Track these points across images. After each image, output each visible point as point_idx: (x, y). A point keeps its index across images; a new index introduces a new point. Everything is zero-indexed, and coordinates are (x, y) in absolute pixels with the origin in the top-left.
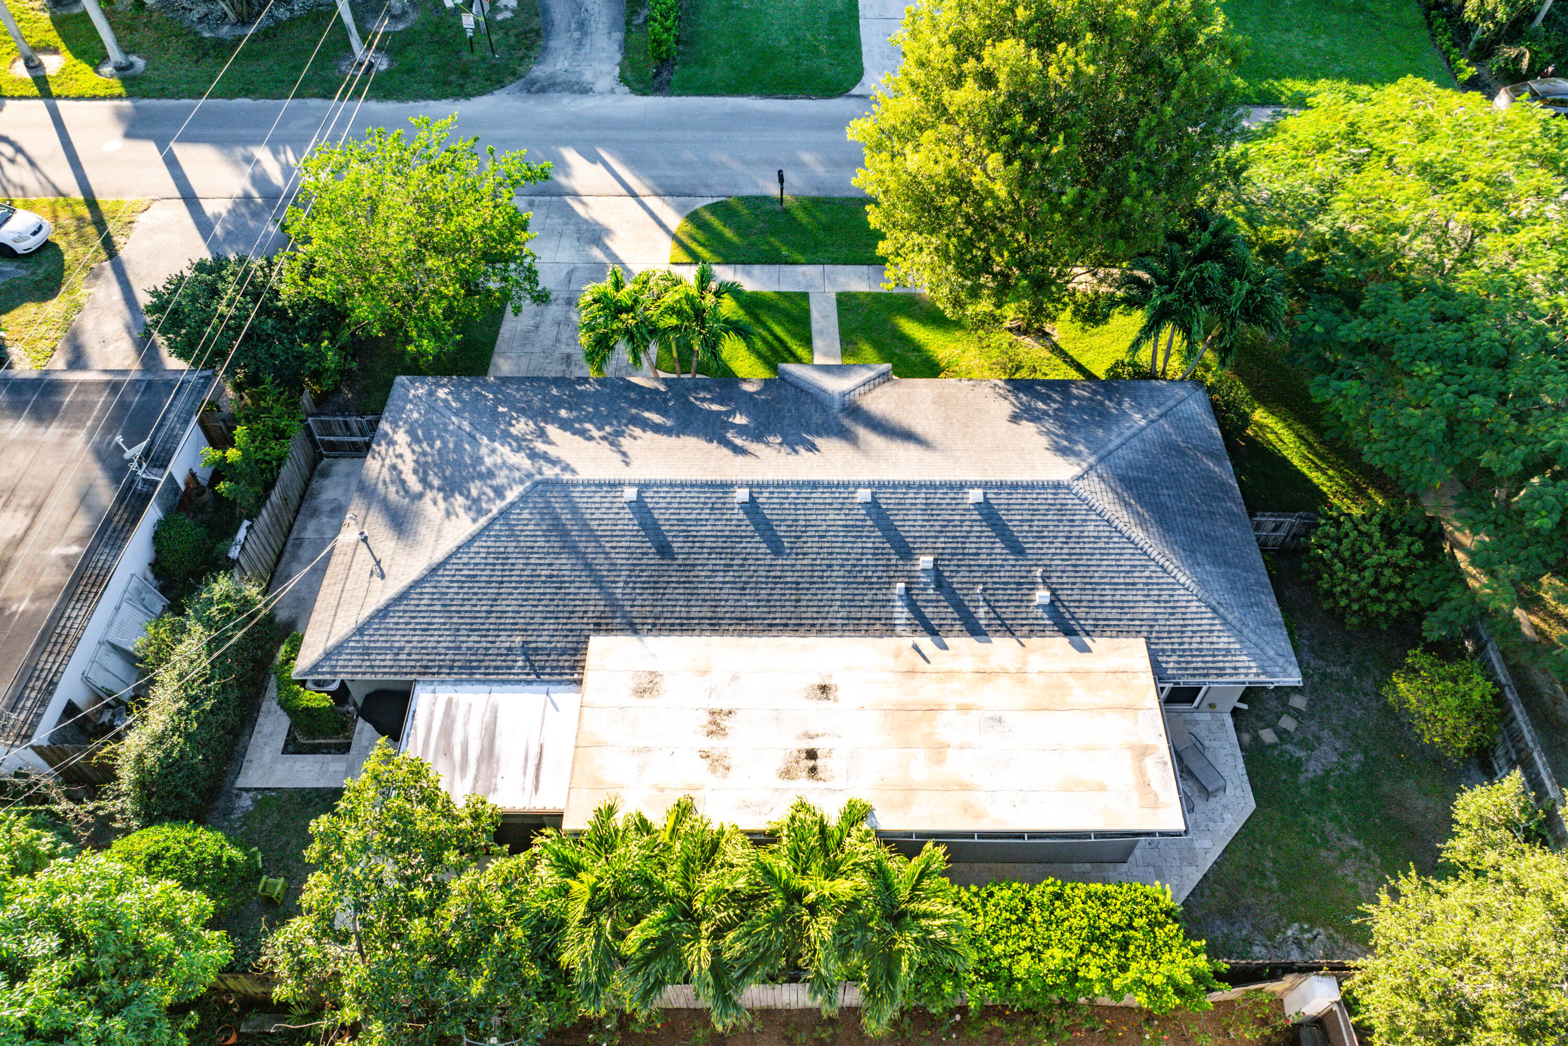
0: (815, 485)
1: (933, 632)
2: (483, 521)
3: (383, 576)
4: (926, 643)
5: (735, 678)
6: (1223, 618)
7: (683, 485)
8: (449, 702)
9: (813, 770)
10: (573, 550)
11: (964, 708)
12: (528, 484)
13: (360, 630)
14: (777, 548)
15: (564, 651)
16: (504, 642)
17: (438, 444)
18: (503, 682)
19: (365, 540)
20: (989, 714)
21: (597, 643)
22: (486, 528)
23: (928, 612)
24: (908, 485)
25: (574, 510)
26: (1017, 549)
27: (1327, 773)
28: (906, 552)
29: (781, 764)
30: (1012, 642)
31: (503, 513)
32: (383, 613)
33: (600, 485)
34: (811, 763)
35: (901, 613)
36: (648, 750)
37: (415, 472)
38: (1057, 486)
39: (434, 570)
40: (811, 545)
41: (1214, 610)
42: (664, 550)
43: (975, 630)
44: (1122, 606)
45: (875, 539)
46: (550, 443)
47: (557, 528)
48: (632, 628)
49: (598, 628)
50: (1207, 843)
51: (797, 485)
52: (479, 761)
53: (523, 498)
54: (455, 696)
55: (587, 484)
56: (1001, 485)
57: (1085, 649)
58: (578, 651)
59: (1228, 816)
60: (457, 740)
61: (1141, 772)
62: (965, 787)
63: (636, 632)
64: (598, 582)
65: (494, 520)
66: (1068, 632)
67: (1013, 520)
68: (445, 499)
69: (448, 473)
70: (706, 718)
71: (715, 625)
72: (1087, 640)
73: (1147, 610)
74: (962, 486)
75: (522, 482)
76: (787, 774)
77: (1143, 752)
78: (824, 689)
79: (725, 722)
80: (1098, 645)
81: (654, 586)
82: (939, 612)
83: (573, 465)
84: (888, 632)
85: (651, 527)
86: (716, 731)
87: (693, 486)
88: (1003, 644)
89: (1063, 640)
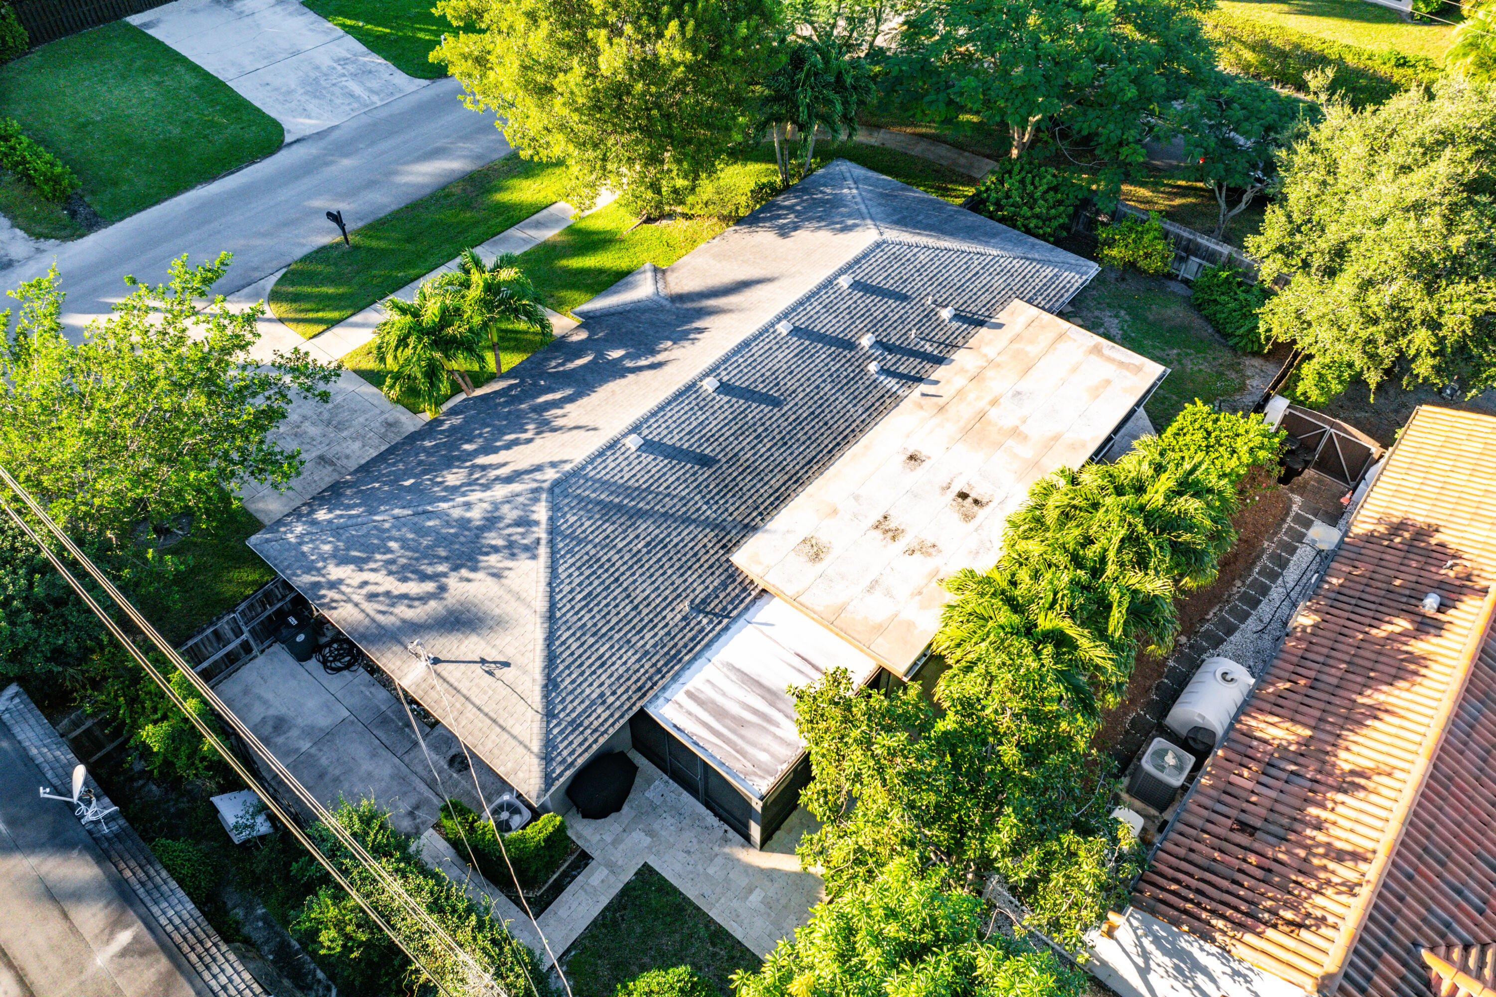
0: (746, 344)
1: (920, 380)
2: (543, 551)
3: (507, 664)
4: (923, 388)
5: (857, 498)
7: (661, 408)
8: (689, 694)
9: (976, 502)
10: (641, 514)
11: (994, 402)
12: (544, 496)
13: (549, 714)
14: (773, 402)
15: (724, 585)
16: (673, 617)
17: (393, 545)
18: (708, 645)
19: (436, 661)
20: (1010, 394)
21: (740, 558)
22: (553, 552)
23: (903, 371)
24: (801, 303)
25: (605, 484)
26: (902, 297)
28: (850, 345)
29: (957, 516)
30: (963, 351)
31: (553, 531)
32: (551, 685)
33: (601, 454)
34: (970, 500)
35: (891, 383)
36: (875, 583)
37: (404, 580)
38: (877, 245)
39: (551, 617)
40: (791, 383)
41: (1026, 258)
42: (705, 461)
43: (939, 361)
44: (987, 290)
45: (823, 353)
46: (504, 465)
47: (608, 510)
48: (749, 529)
49: (727, 549)
51: (737, 351)
52: (772, 704)
53: (554, 508)
54: (689, 686)
55: (591, 460)
57: (999, 326)
58: (732, 574)
60: (735, 709)
61: (1111, 360)
62: (1055, 439)
63: (755, 529)
64: (686, 520)
65: (551, 543)
66: (981, 324)
67: (881, 282)
68: (474, 569)
69: (443, 553)
70: (877, 534)
71: (797, 481)
72: (994, 321)
73: (999, 283)
74: (829, 283)
75: (536, 500)
76: (967, 517)
77: (1097, 350)
78: (912, 458)
79: (892, 524)
80: (1001, 317)
81: (727, 489)
82: (907, 366)
83: (556, 459)
84: (897, 399)
85: (674, 454)
86: (895, 534)
87: (669, 403)
88: (960, 357)
89: (984, 331)
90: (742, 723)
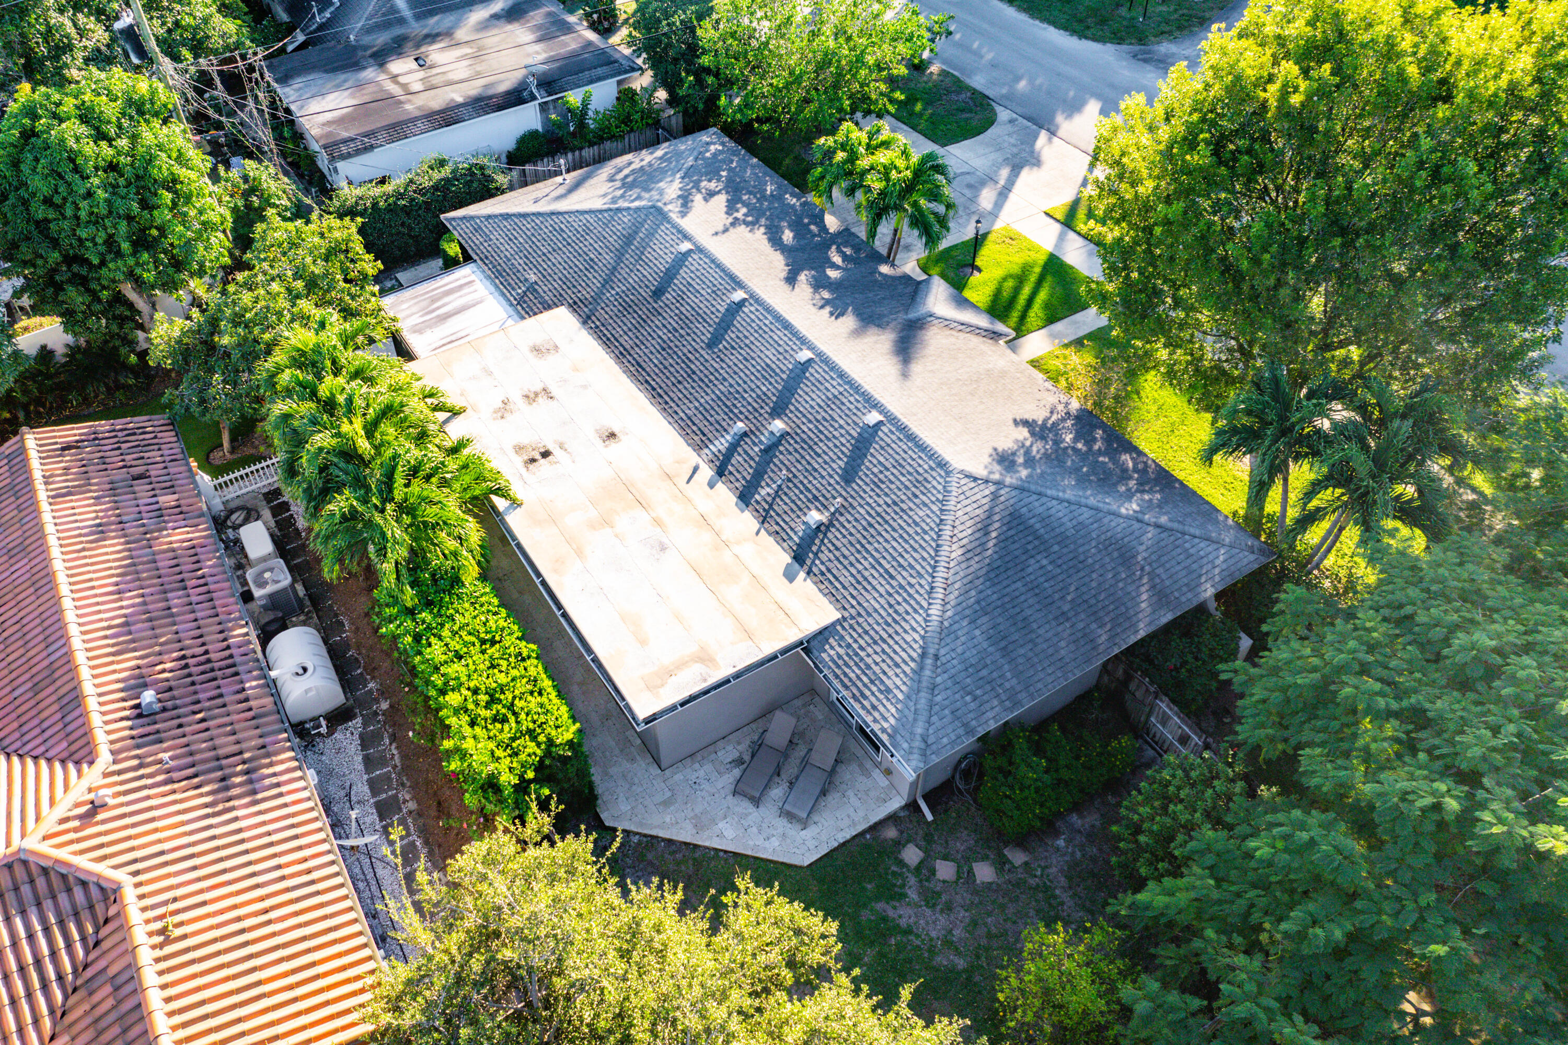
0: (787, 326)
1: (720, 472)
2: (607, 207)
3: (535, 202)
4: (706, 472)
5: (585, 387)
6: (922, 667)
7: (719, 266)
8: (472, 282)
9: (533, 460)
10: (619, 258)
11: (657, 522)
12: (650, 204)
14: (713, 344)
15: (543, 302)
16: (529, 274)
17: (665, 165)
18: (503, 295)
19: (561, 184)
20: (665, 540)
21: (560, 312)
22: (602, 210)
23: (736, 459)
24: (842, 376)
25: (651, 234)
26: (849, 475)
27: (908, 931)
28: (778, 411)
29: (525, 441)
30: (755, 525)
31: (620, 209)
33: (680, 231)
34: (538, 456)
35: (721, 444)
36: (490, 374)
37: (633, 170)
38: (942, 465)
40: (734, 358)
41: (923, 655)
42: (658, 293)
43: (745, 497)
44: (861, 581)
45: (772, 389)
46: (706, 200)
47: (628, 240)
48: (586, 320)
49: (574, 307)
51: (778, 318)
52: (438, 316)
53: (639, 209)
54: (477, 281)
56: (903, 429)
57: (790, 576)
58: (548, 307)
59: (775, 842)
60: (446, 300)
61: (681, 665)
62: (579, 553)
63: (584, 323)
65: (610, 209)
66: (799, 558)
67: (876, 456)
68: (617, 188)
69: (640, 179)
70: (538, 387)
71: (622, 355)
72: (802, 575)
73: (872, 601)
74: (874, 405)
76: (519, 449)
77: (704, 658)
78: (612, 435)
79: (541, 399)
80: (804, 585)
81: (627, 308)
82: (742, 465)
84: (699, 448)
85: (670, 275)
86: (530, 398)
87: (723, 270)
88: (748, 521)
89: (787, 559)
90: (434, 301)
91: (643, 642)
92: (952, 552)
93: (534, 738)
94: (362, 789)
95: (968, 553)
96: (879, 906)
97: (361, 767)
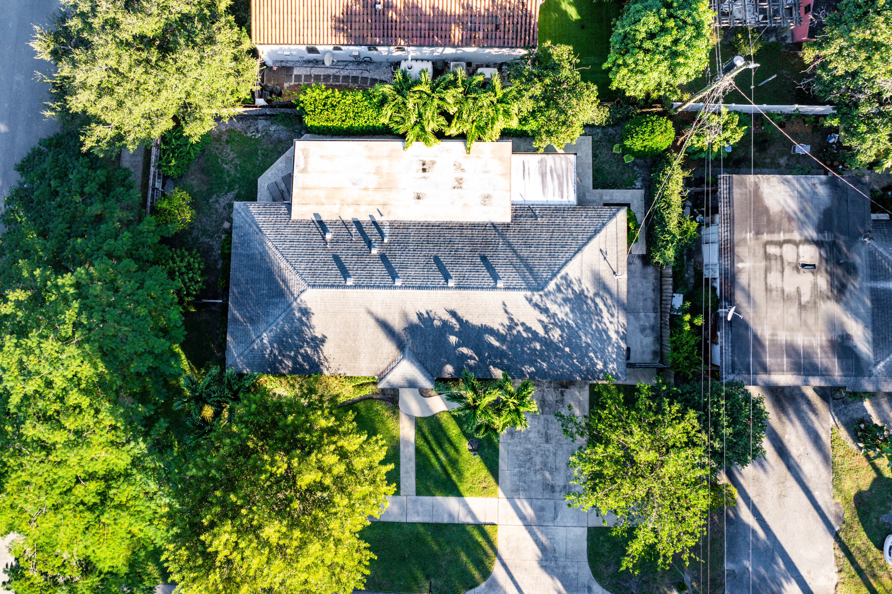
0: (420, 288)
1: (375, 223)
2: (563, 272)
3: (601, 250)
4: (378, 218)
5: (453, 203)
6: (258, 227)
7: (478, 288)
8: (562, 197)
9: (424, 164)
11: (366, 189)
12: (546, 290)
13: (604, 225)
14: (437, 259)
15: (521, 216)
16: (545, 220)
17: (594, 327)
18: (542, 205)
19: (614, 273)
20: (356, 187)
21: (508, 219)
22: (560, 269)
23: (375, 231)
24: (379, 287)
25: (524, 278)
26: (336, 258)
28: (383, 257)
29: (435, 166)
30: (344, 218)
31: (554, 275)
32: (597, 232)
33: (514, 289)
34: (424, 167)
35: (386, 231)
36: (484, 172)
37: (601, 310)
38: (314, 286)
39: (579, 250)
40: (422, 260)
41: (260, 230)
42: (484, 259)
43: (358, 224)
44: (297, 233)
45: (395, 262)
46: (540, 321)
47: (530, 269)
48: (494, 226)
49: (508, 225)
50: (280, 165)
51: (427, 288)
52: (546, 173)
53: (547, 283)
54: (560, 199)
55: (519, 289)
56: (338, 287)
57: (316, 215)
58: (515, 217)
59: (270, 175)
60: (556, 182)
61: (306, 163)
62: (370, 157)
63: (492, 224)
64: (510, 245)
65: (558, 272)
66: (321, 222)
67: (336, 271)
68: (583, 290)
69: (585, 306)
70: (463, 185)
71: (461, 226)
72: (314, 219)
73: (288, 231)
74: (355, 286)
75: (549, 293)
76: (433, 163)
77: (303, 171)
78: (419, 198)
79: (456, 184)
80: (310, 217)
81: (487, 243)
82: (371, 231)
83: (527, 302)
84: (392, 224)
85: (491, 269)
86: (460, 181)
87: (473, 288)
88: (347, 217)
89: (324, 219)
90: (559, 177)
91: (321, 157)
92: (283, 264)
93: (311, 111)
94: (366, 74)
95: (280, 269)
96: (236, 191)
97: (374, 77)
